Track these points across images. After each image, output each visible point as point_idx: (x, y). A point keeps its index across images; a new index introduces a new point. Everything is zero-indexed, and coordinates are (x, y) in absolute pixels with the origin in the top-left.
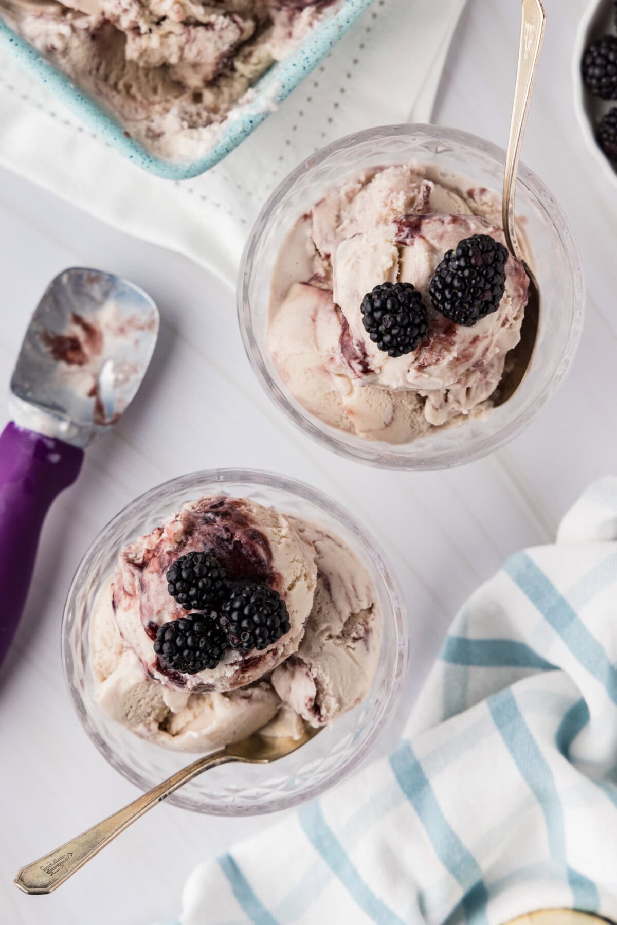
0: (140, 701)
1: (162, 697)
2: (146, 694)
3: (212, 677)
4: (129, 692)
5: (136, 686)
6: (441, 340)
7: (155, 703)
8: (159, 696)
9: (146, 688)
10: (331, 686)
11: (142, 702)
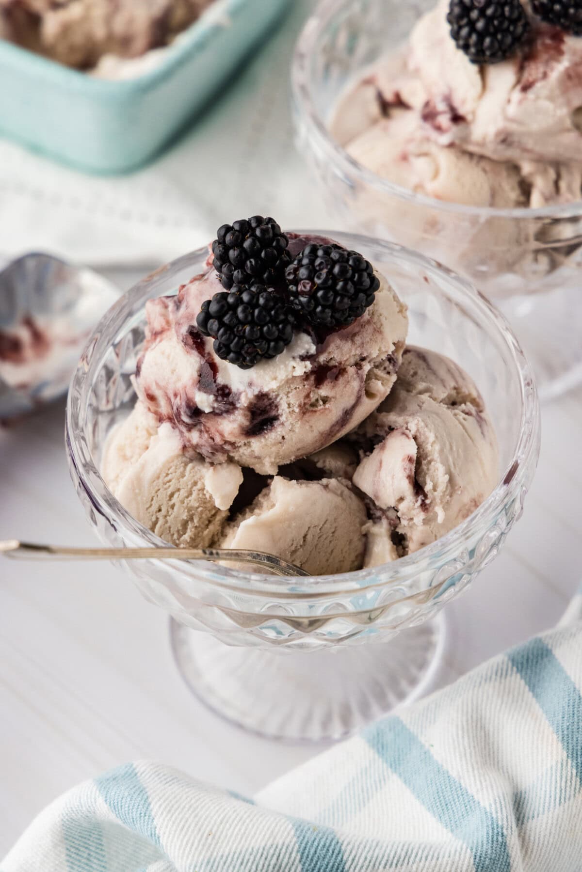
0: (172, 495)
1: (203, 489)
2: (181, 480)
3: (275, 379)
4: (158, 478)
5: (167, 466)
6: (547, 48)
7: (193, 501)
8: (199, 486)
9: (182, 469)
10: (437, 447)
11: (175, 499)
